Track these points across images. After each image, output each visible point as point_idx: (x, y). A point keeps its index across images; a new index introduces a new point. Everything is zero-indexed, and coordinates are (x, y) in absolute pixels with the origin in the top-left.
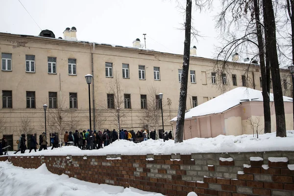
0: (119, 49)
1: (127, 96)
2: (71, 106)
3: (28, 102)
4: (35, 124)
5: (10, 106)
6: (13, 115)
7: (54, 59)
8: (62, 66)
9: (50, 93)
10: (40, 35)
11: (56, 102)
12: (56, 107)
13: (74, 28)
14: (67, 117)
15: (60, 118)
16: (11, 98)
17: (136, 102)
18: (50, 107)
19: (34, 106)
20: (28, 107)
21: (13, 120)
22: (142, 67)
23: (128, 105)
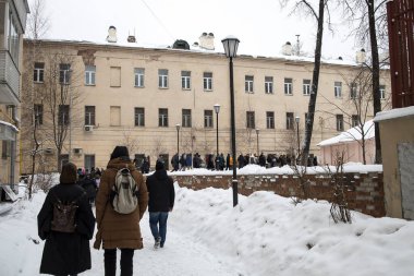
0: (261, 59)
1: (270, 114)
2: (206, 125)
3: (160, 120)
4: (167, 144)
5: (143, 124)
6: (145, 133)
7: (188, 73)
8: (197, 80)
9: (184, 110)
10: (174, 47)
11: (189, 121)
12: (189, 125)
13: (211, 34)
14: (200, 137)
15: (194, 137)
16: (143, 116)
17: (280, 121)
18: (183, 125)
19: (166, 125)
20: (160, 125)
21: (145, 138)
22: (288, 80)
23: (271, 124)
